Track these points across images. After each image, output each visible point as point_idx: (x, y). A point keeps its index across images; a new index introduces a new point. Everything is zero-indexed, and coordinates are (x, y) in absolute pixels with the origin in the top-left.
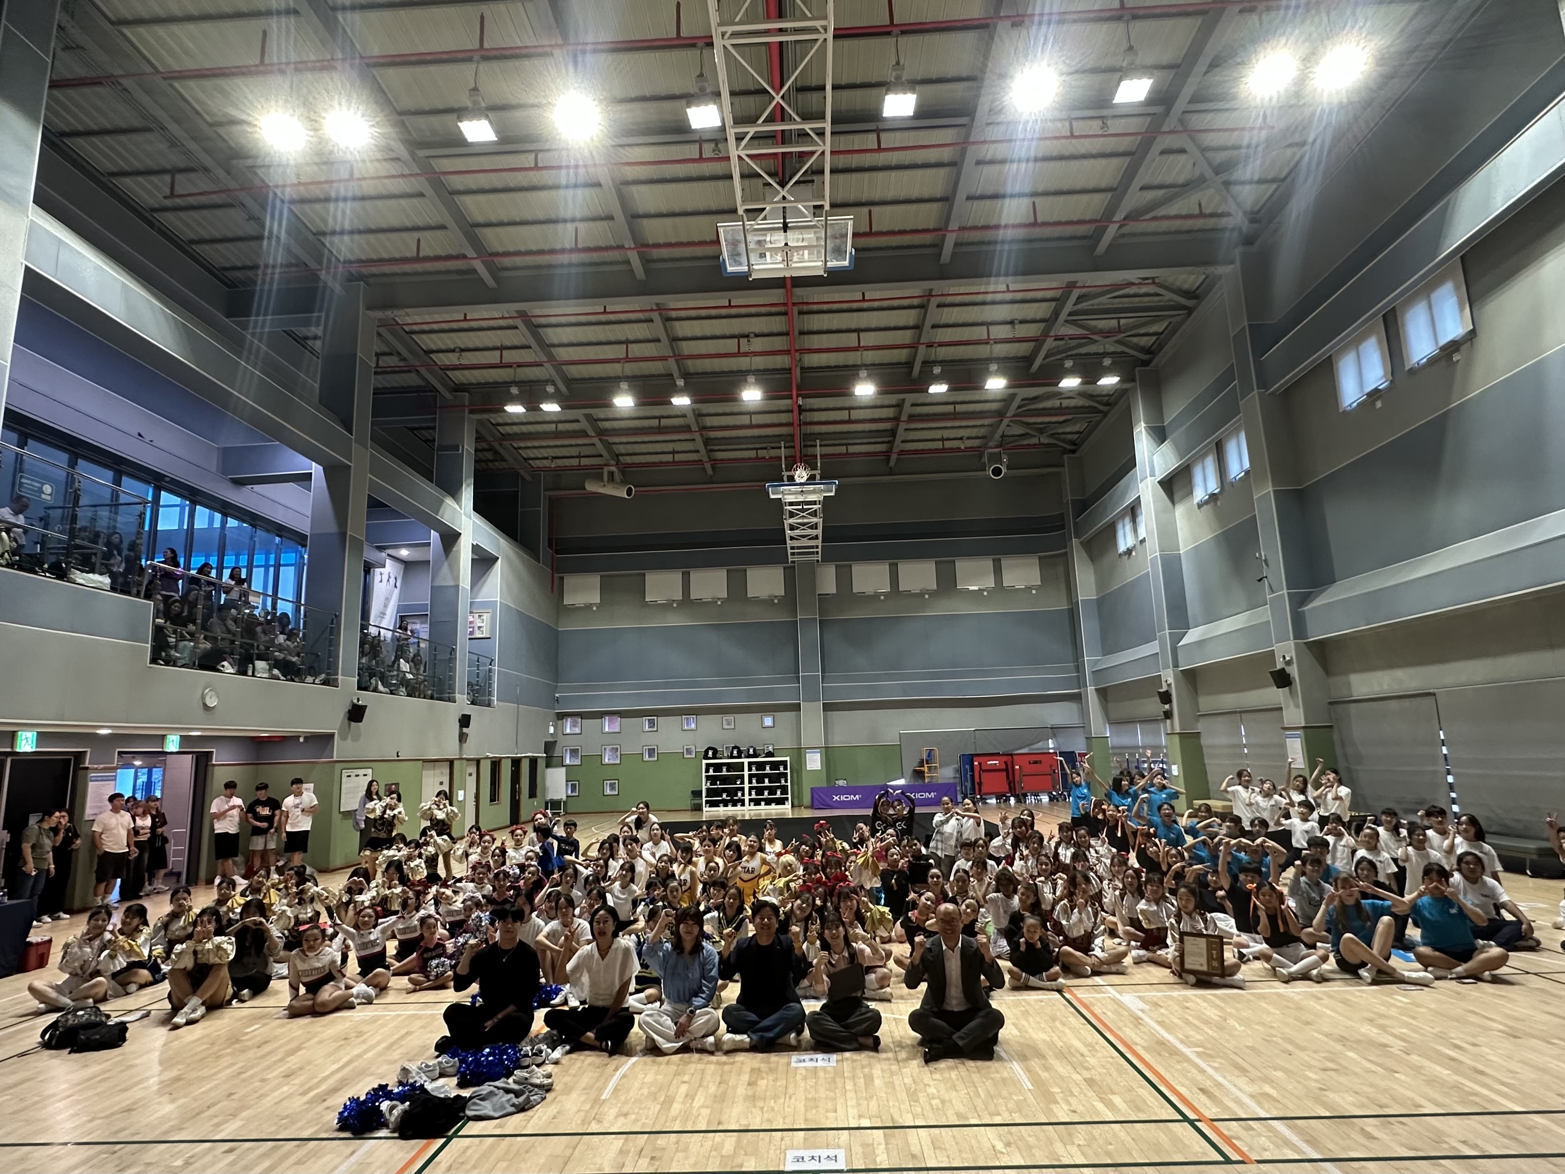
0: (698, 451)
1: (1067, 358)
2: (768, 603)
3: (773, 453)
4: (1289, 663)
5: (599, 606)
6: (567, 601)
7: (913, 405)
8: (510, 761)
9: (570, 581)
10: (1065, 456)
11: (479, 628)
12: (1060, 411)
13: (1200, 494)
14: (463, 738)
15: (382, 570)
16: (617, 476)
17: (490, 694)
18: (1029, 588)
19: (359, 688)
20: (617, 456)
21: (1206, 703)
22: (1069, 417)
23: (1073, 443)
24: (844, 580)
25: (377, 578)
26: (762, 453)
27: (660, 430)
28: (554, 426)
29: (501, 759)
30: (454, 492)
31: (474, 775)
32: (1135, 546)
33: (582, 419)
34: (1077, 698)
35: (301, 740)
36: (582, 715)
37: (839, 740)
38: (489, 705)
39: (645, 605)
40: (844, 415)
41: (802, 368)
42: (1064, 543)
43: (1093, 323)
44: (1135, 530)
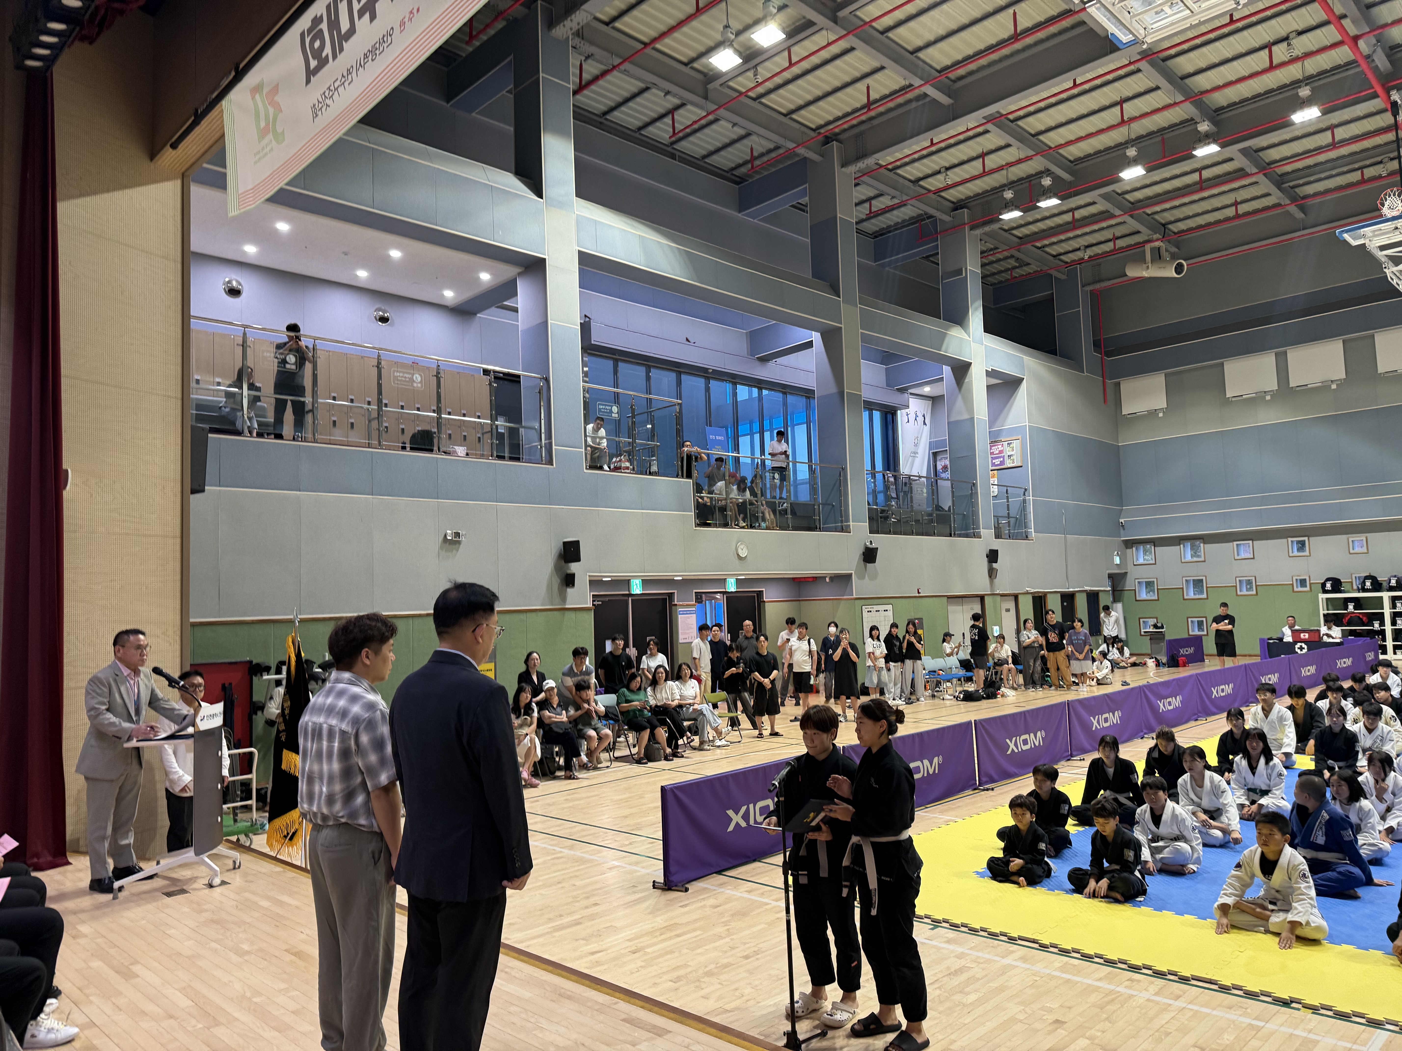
0: (1269, 195)
5: (1166, 411)
6: (1125, 412)
8: (1059, 596)
9: (1128, 386)
11: (1010, 456)
14: (992, 573)
15: (907, 410)
16: (1164, 251)
17: (1026, 526)
19: (871, 532)
20: (1164, 225)
25: (902, 420)
26: (1369, 172)
28: (1071, 214)
29: (1045, 594)
30: (959, 319)
31: (1013, 611)
33: (1097, 200)
35: (827, 580)
36: (1157, 542)
38: (1027, 538)
39: (1227, 402)
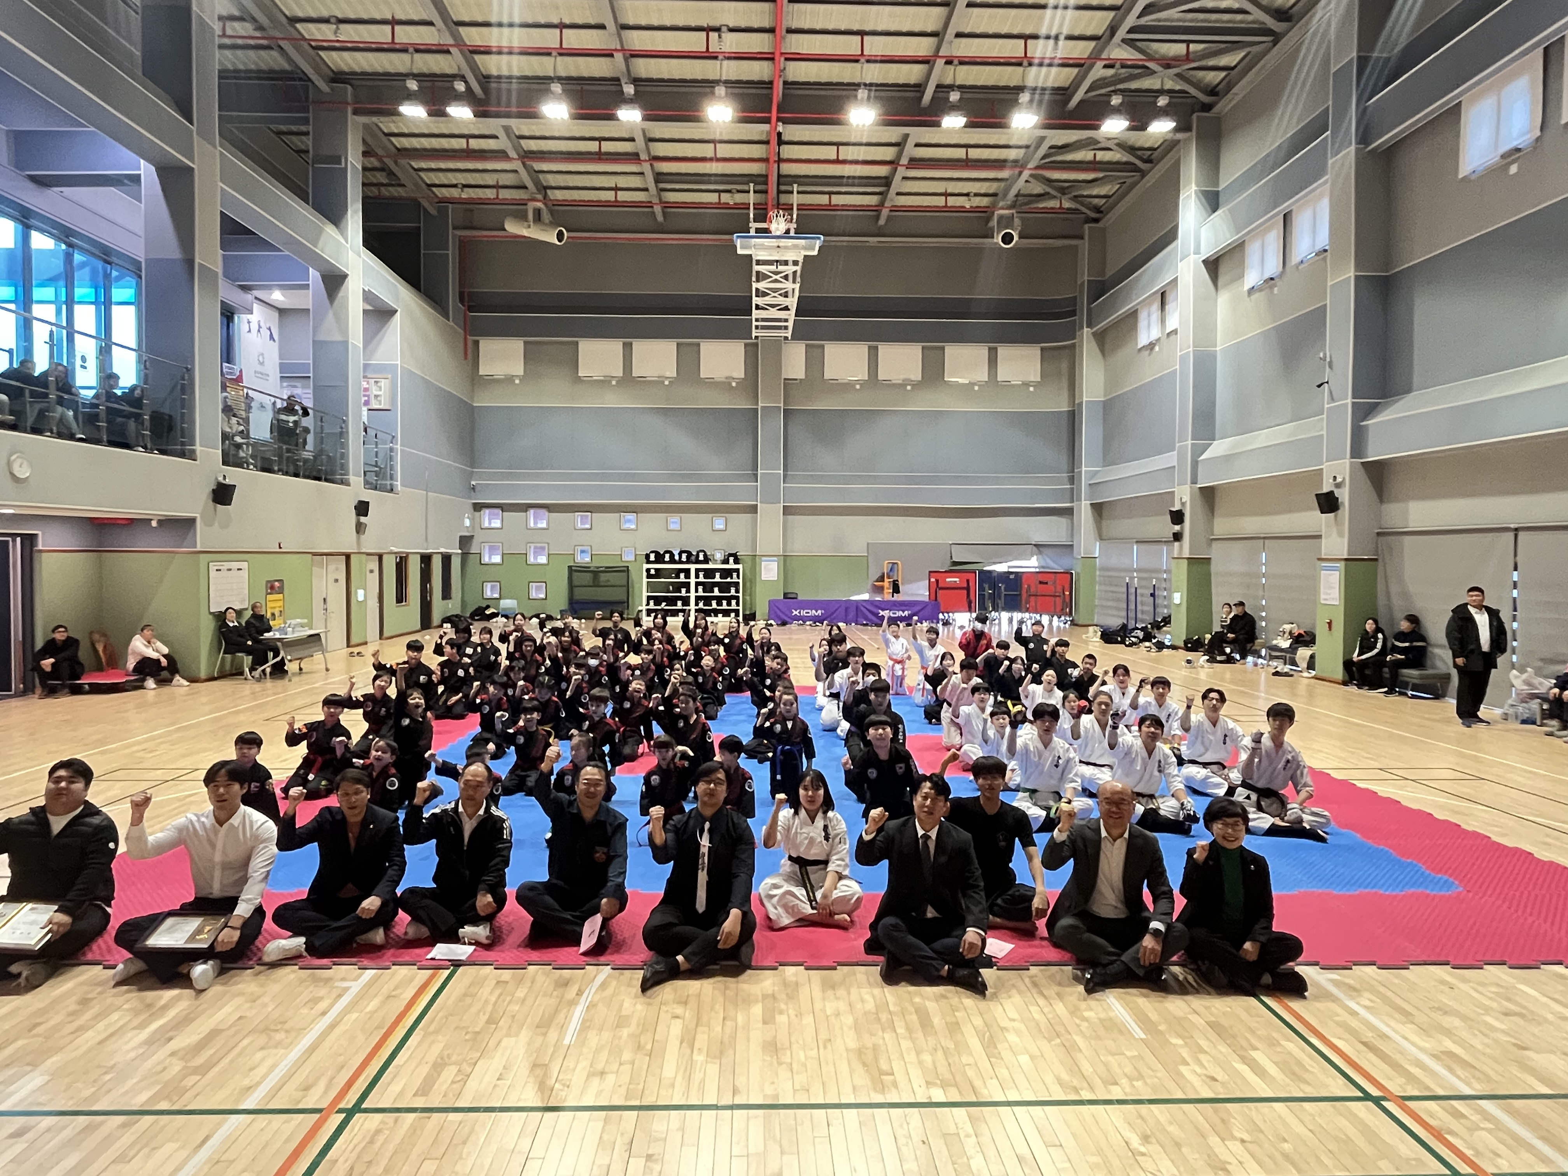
0: (646, 190)
1: (1115, 92)
2: (724, 385)
3: (739, 198)
4: (1338, 486)
5: (522, 379)
6: (483, 371)
7: (917, 145)
8: (419, 557)
9: (487, 346)
10: (1086, 226)
11: (376, 396)
12: (1093, 165)
13: (1252, 278)
14: (360, 528)
15: (249, 316)
16: (546, 216)
17: (392, 478)
18: (1026, 384)
19: (225, 463)
20: (546, 188)
21: (1222, 525)
22: (1101, 175)
23: (1097, 209)
24: (815, 362)
25: (245, 327)
26: (726, 198)
27: (600, 156)
28: (464, 141)
29: (408, 554)
30: (335, 217)
31: (376, 573)
32: (1158, 340)
33: (501, 134)
34: (1068, 512)
35: (154, 524)
36: (502, 507)
37: (798, 548)
38: (392, 490)
39: (578, 380)
40: (830, 153)
41: (785, 83)
42: (1072, 332)
43: (1155, 46)
44: (1163, 321)
